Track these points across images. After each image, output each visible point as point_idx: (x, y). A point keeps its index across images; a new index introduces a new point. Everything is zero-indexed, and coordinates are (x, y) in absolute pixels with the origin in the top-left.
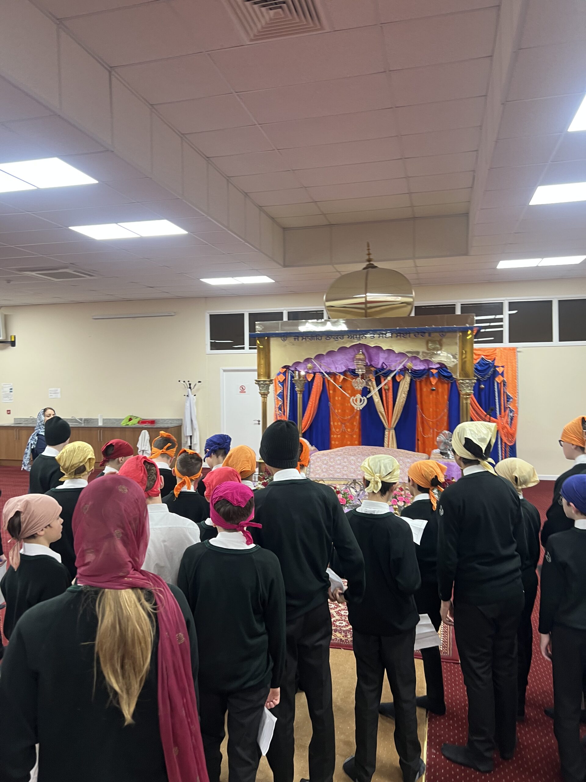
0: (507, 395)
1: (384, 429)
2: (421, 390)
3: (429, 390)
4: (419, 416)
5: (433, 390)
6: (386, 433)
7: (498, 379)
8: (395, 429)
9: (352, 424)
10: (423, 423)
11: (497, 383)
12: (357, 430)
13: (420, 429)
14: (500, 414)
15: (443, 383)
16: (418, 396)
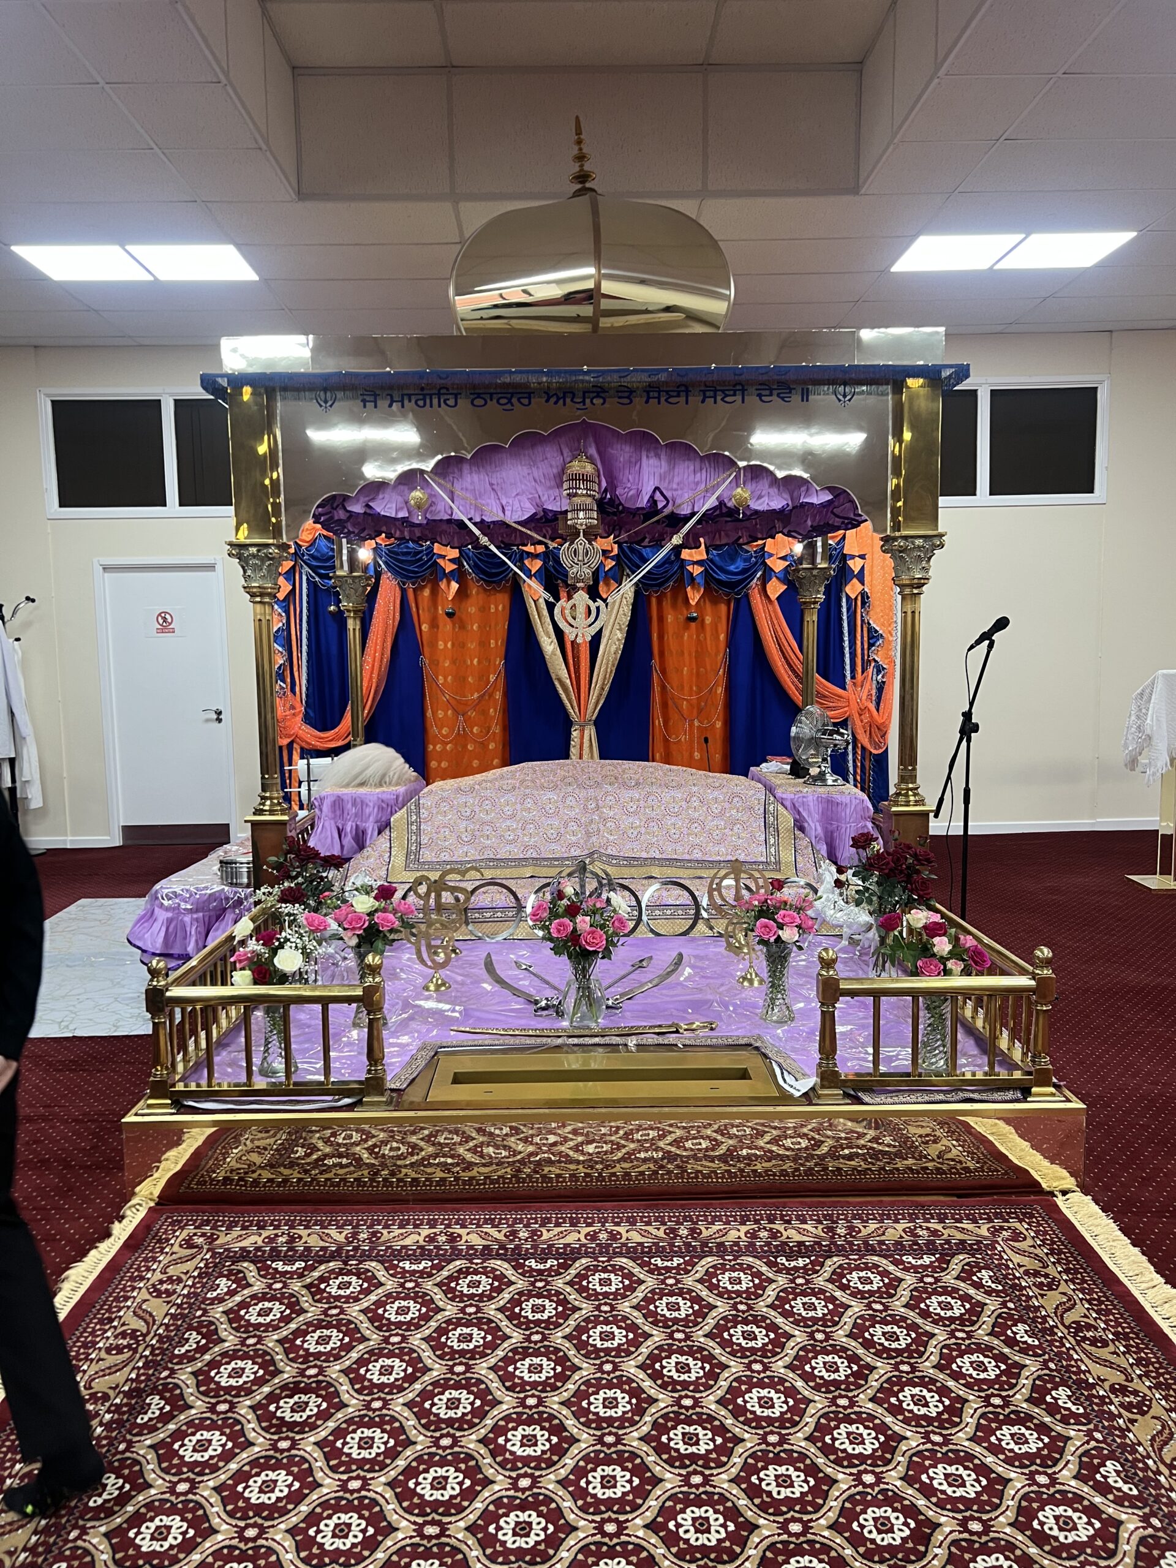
0: (870, 630)
1: (568, 723)
2: (661, 619)
3: (682, 618)
4: (657, 688)
5: (693, 619)
6: (575, 734)
7: (853, 589)
8: (597, 723)
9: (485, 713)
10: (665, 705)
11: (848, 597)
12: (496, 729)
13: (658, 721)
14: (853, 677)
15: (715, 602)
16: (655, 636)
